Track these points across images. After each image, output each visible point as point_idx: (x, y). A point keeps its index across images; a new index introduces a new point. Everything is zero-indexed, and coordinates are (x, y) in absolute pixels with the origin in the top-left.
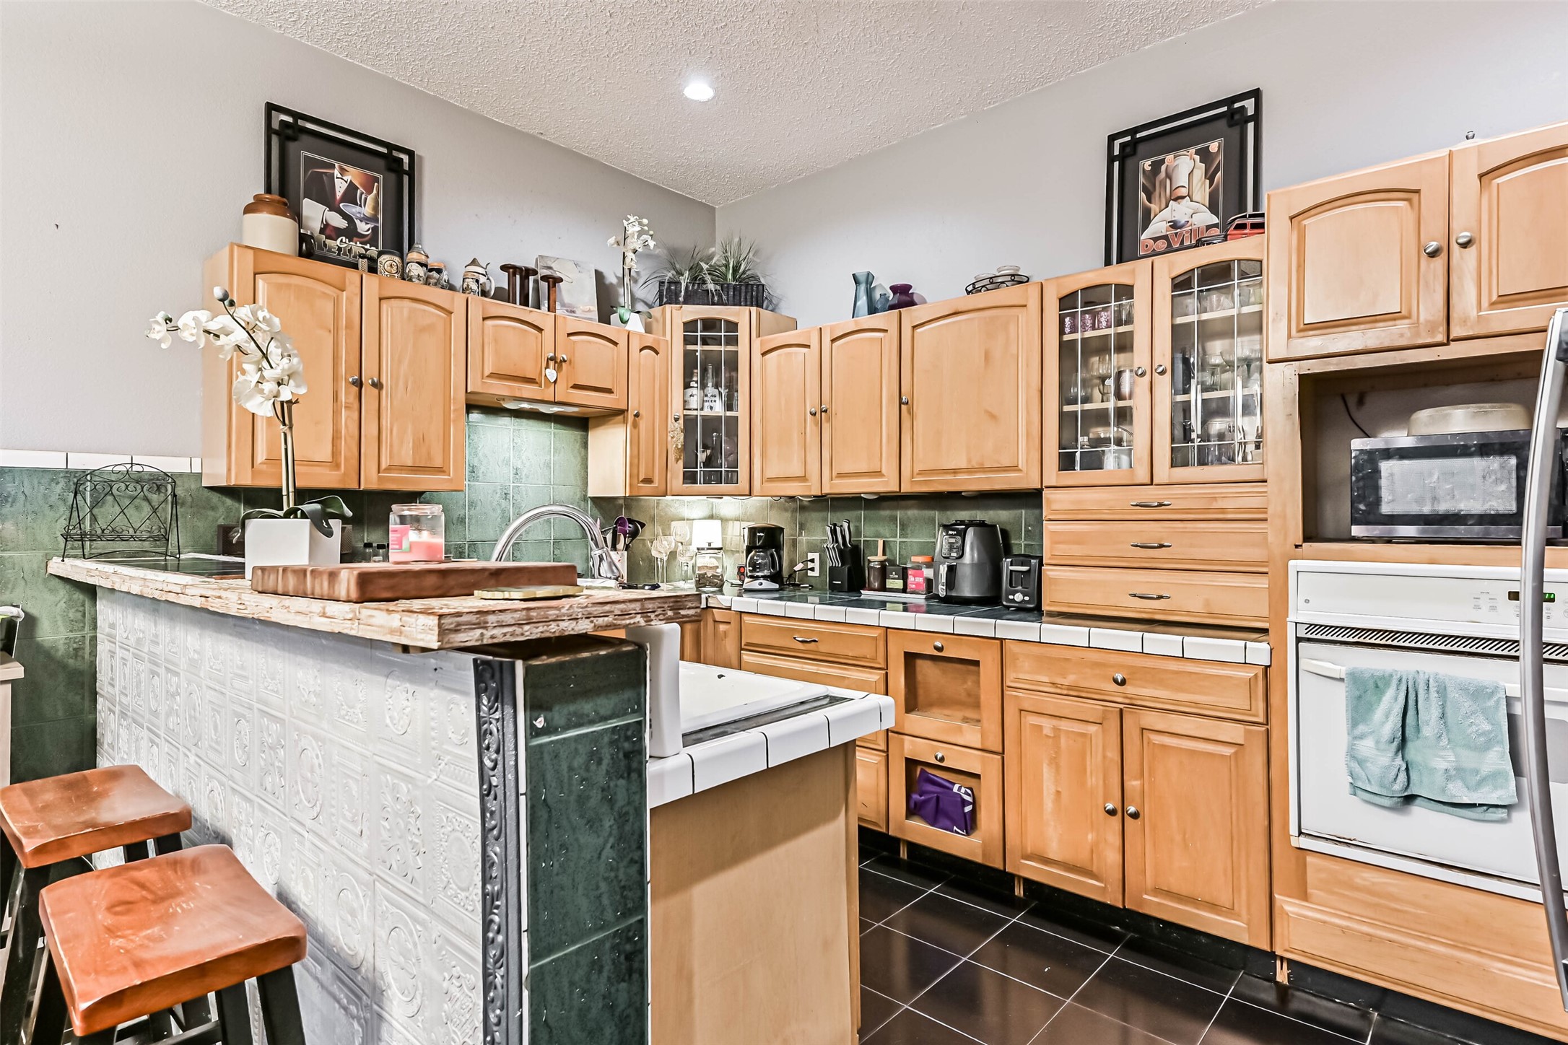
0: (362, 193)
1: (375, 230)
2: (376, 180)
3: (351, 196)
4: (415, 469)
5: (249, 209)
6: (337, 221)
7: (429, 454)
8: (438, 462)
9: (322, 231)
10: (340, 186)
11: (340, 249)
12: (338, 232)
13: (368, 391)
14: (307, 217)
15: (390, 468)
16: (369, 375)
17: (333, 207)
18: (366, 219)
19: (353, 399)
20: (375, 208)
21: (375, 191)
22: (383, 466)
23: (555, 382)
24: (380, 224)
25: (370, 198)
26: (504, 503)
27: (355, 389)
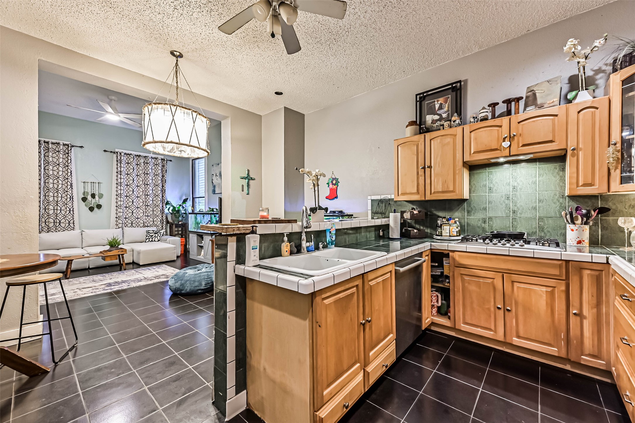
0: (444, 104)
1: (448, 114)
2: (449, 97)
3: (441, 108)
4: (443, 192)
5: (407, 127)
6: (436, 117)
7: (448, 186)
8: (451, 189)
9: (432, 123)
10: (437, 106)
11: (437, 126)
12: (437, 120)
13: (428, 170)
14: (428, 121)
15: (434, 193)
16: (428, 164)
17: (435, 113)
18: (445, 112)
19: (423, 173)
20: (448, 107)
21: (448, 102)
22: (433, 192)
23: (510, 146)
24: (450, 112)
25: (447, 105)
26: (507, 201)
27: (423, 170)
